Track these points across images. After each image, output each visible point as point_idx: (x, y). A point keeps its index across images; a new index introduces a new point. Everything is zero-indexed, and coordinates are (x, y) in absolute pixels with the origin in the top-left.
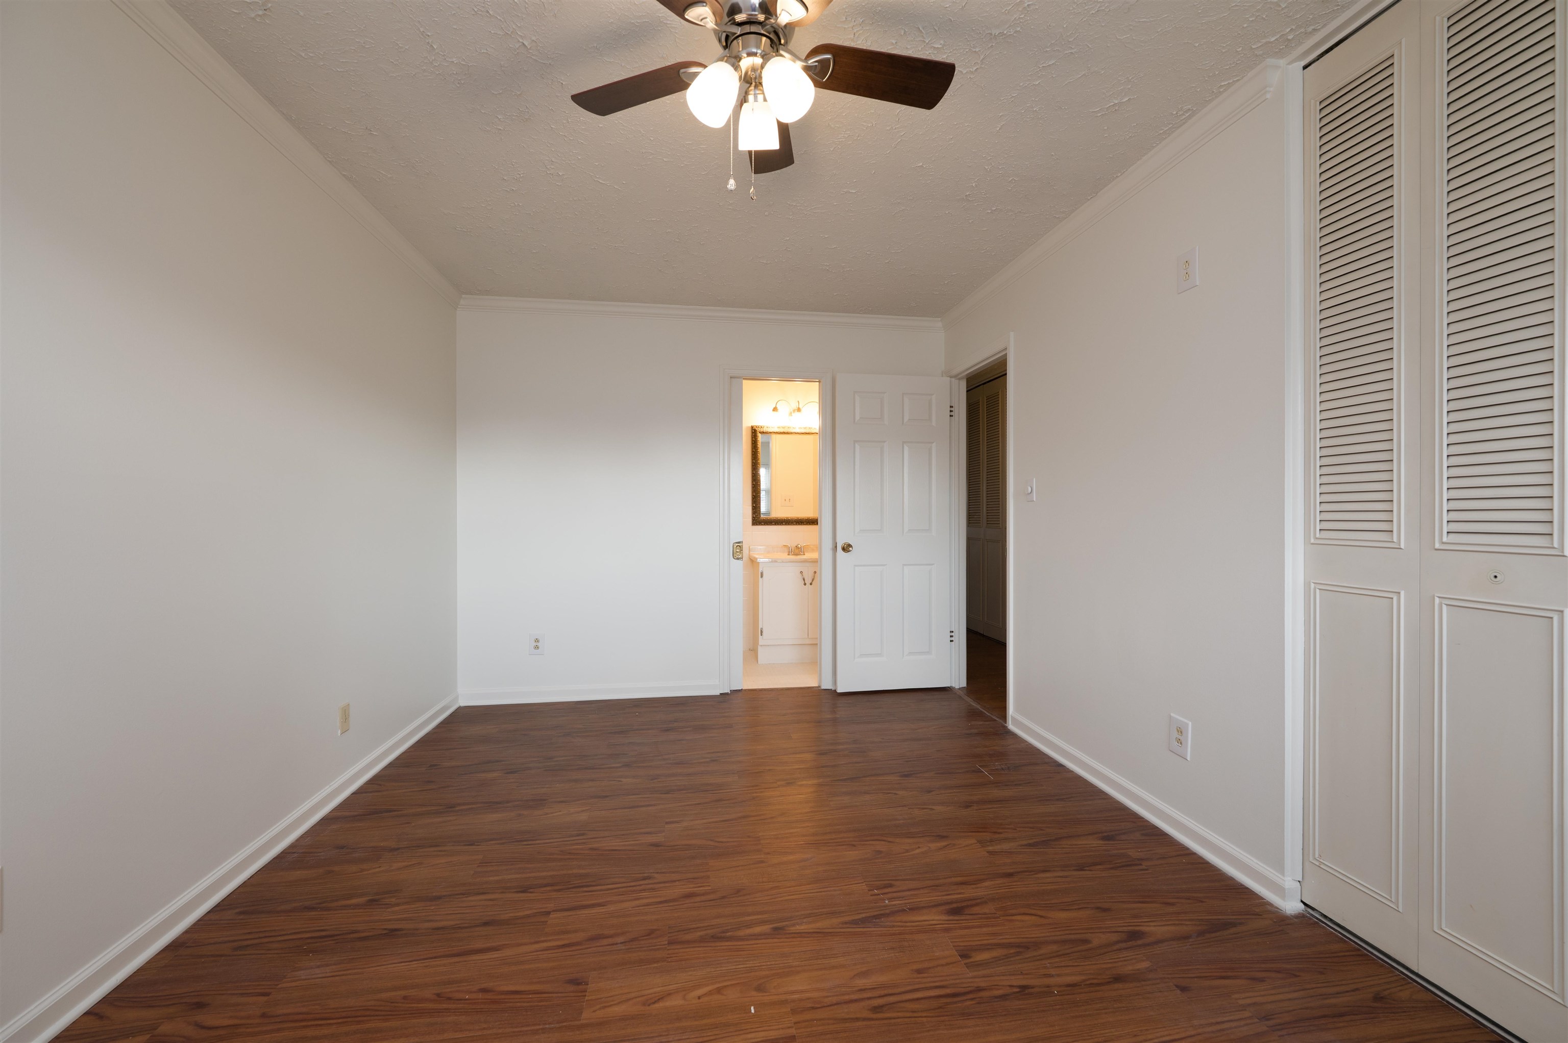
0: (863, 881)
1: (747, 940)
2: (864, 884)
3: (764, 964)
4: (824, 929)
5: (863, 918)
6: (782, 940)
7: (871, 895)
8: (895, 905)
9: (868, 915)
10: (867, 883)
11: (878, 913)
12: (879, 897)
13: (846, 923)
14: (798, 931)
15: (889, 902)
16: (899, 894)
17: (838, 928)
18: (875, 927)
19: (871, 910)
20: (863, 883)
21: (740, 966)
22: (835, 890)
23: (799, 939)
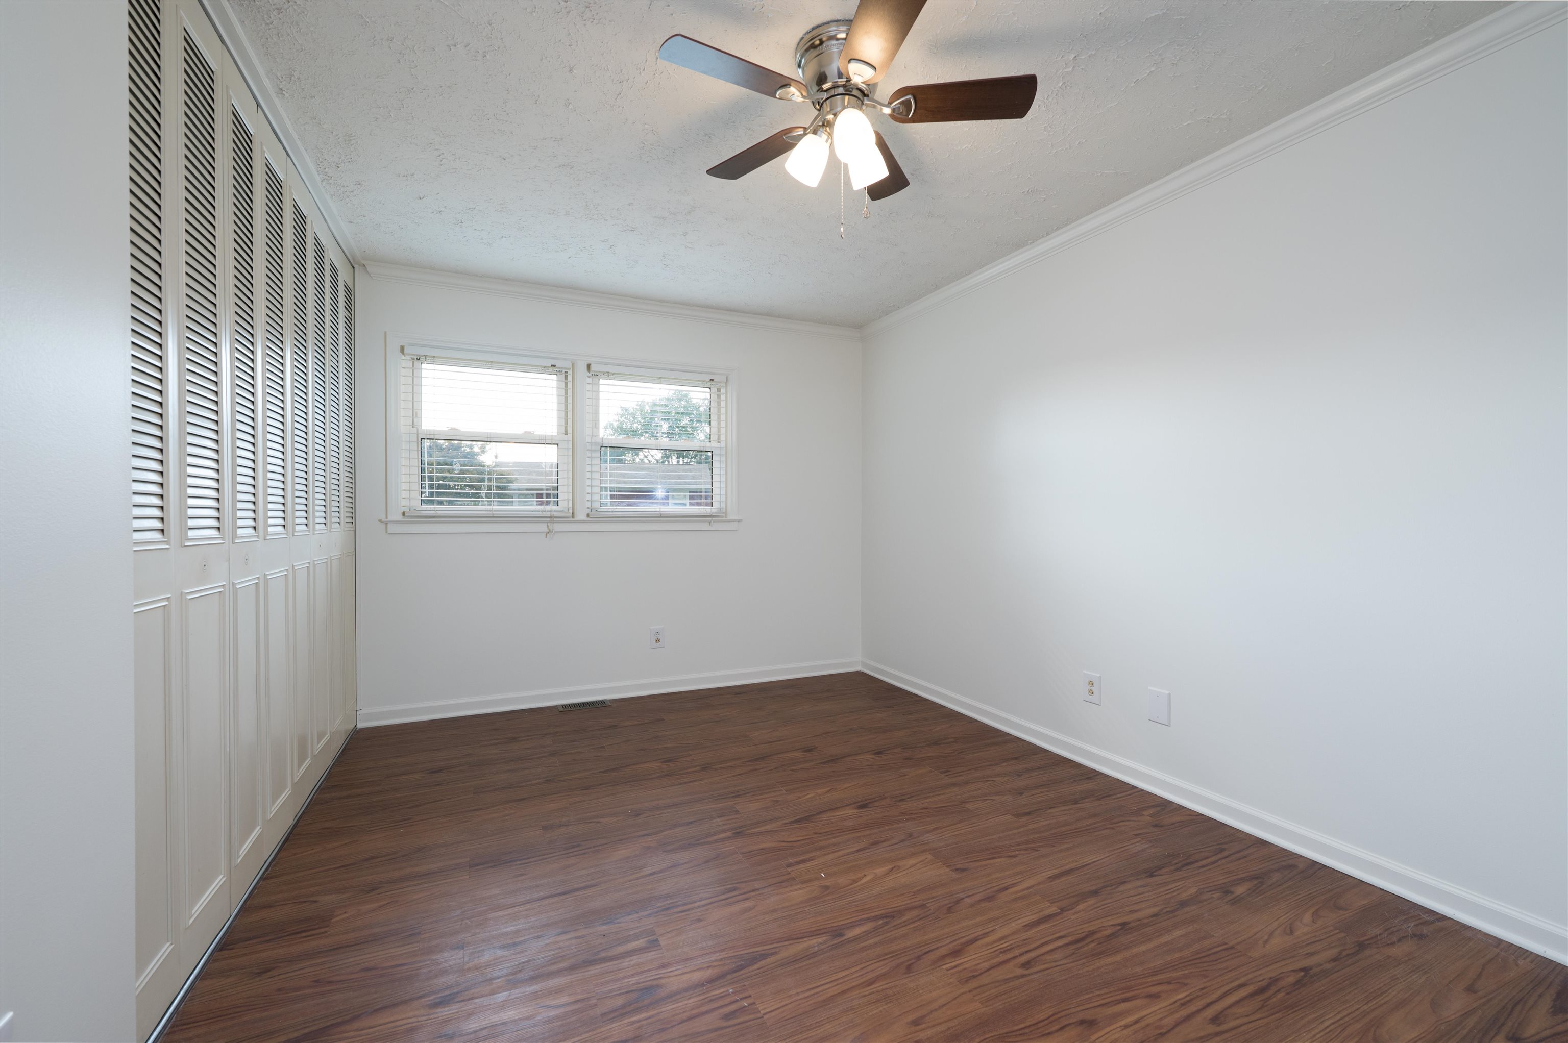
0: (765, 1017)
1: (860, 920)
2: (762, 1012)
3: (833, 904)
4: (793, 944)
5: (756, 963)
6: (830, 926)
7: (750, 996)
8: (720, 988)
9: (751, 968)
10: (759, 1015)
11: (742, 972)
12: (741, 996)
13: (773, 954)
14: (818, 937)
15: (728, 991)
16: (715, 1005)
17: (780, 947)
18: (742, 955)
19: (749, 974)
20: (765, 1014)
21: (852, 899)
22: (798, 994)
23: (813, 929)
